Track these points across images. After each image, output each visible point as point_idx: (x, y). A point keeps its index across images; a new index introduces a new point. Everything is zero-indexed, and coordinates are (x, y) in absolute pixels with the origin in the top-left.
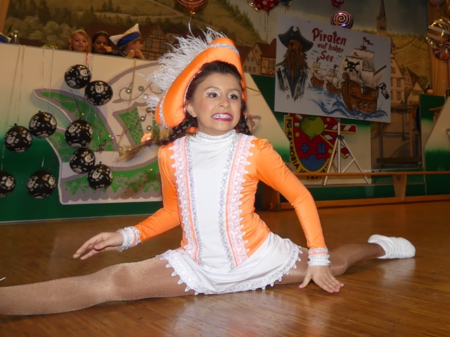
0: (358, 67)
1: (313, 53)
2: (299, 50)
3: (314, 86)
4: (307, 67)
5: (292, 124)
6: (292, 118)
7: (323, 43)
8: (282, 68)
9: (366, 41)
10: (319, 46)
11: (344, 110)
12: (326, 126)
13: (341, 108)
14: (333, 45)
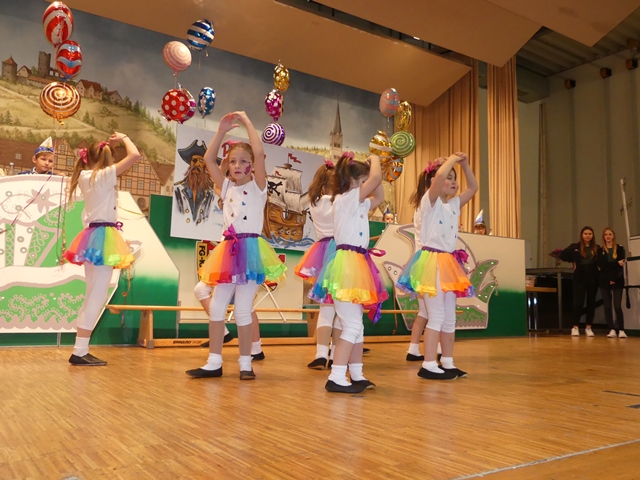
0: (279, 188)
5: (206, 251)
6: (206, 245)
8: (181, 188)
9: (292, 158)
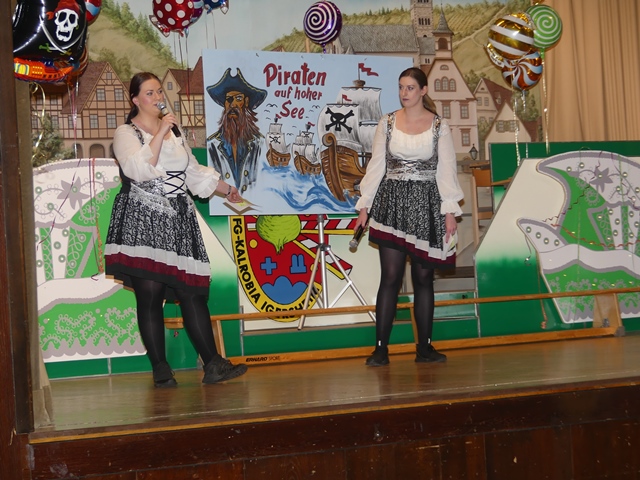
0: (350, 121)
1: (269, 108)
2: (243, 107)
3: (273, 165)
4: (258, 135)
5: (243, 225)
7: (284, 88)
8: (217, 143)
9: (364, 70)
10: (277, 94)
11: (328, 200)
12: (304, 223)
13: (324, 196)
14: (302, 88)
